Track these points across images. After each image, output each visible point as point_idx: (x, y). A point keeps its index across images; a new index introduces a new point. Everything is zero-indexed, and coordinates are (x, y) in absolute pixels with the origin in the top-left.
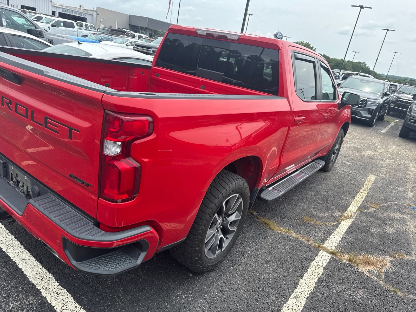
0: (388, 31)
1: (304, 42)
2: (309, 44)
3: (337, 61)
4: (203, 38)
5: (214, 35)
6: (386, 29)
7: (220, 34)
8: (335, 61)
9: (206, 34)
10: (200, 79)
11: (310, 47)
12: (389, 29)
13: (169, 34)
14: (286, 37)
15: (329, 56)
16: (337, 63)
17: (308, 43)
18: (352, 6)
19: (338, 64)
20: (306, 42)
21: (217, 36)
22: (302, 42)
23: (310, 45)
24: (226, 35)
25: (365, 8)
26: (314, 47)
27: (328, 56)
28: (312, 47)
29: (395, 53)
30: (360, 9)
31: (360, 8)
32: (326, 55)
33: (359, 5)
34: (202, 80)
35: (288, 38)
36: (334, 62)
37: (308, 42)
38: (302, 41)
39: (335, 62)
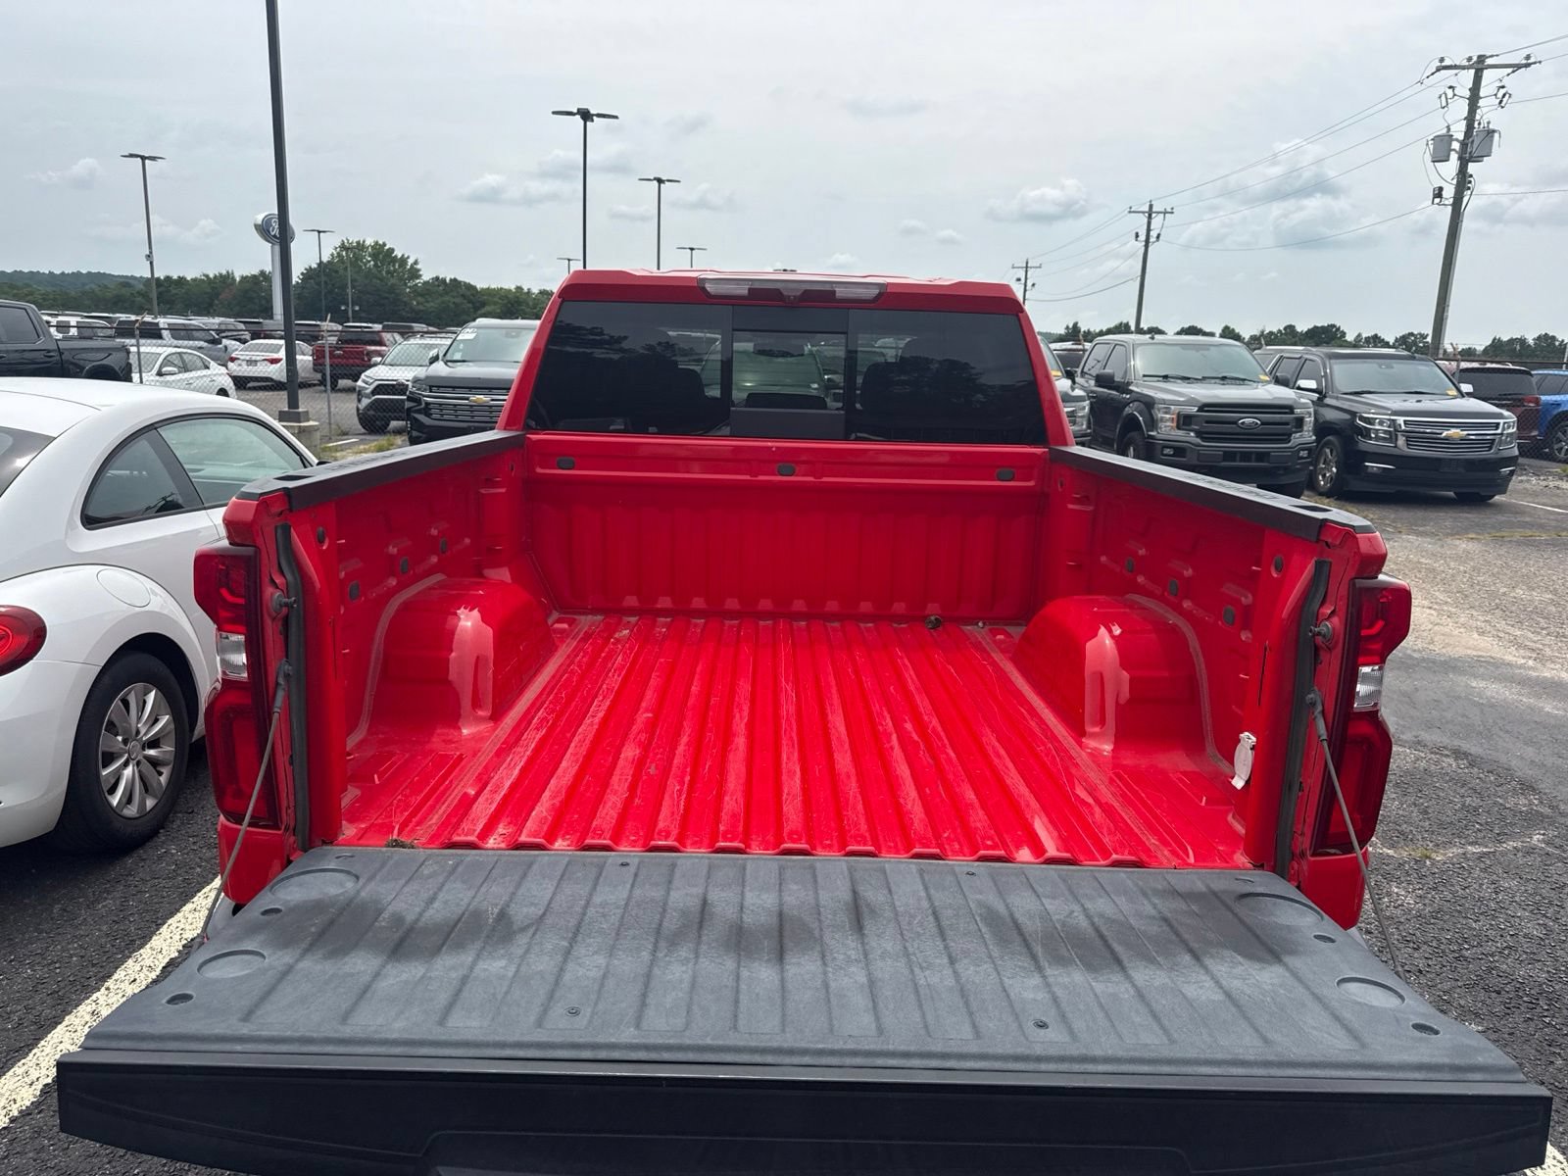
0: (662, 185)
1: (368, 243)
2: (387, 248)
3: (506, 297)
4: (730, 307)
5: (785, 293)
6: (655, 179)
7: (809, 287)
8: (500, 298)
9: (746, 292)
10: (770, 444)
11: (396, 256)
12: (664, 178)
13: (565, 303)
14: (316, 233)
15: (472, 283)
16: (509, 302)
17: (384, 244)
18: (554, 113)
19: (512, 305)
20: (377, 243)
21: (798, 294)
22: (358, 243)
23: (392, 250)
24: (828, 288)
25: (595, 118)
26: (408, 257)
27: (467, 281)
28: (403, 255)
29: (689, 251)
30: (582, 122)
31: (582, 118)
32: (459, 279)
33: (578, 109)
34: (777, 448)
35: (321, 234)
36: (496, 299)
37: (381, 242)
38: (357, 240)
39: (500, 301)
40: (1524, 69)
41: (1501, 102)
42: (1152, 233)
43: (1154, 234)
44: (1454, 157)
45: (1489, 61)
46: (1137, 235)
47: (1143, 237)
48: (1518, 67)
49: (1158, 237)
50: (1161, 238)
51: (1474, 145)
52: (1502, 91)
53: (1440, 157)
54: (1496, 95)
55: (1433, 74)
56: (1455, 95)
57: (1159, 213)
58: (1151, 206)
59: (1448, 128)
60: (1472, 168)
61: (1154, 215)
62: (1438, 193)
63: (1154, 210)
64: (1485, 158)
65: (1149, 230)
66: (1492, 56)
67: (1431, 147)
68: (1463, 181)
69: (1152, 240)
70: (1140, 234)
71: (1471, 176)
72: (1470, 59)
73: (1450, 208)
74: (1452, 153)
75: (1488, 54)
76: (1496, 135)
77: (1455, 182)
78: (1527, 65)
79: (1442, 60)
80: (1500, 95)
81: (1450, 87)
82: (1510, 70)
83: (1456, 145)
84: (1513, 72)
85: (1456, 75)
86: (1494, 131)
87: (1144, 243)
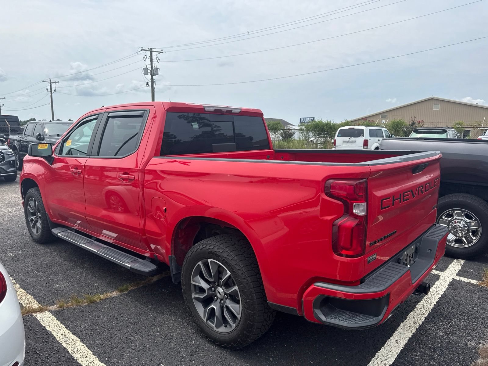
5: (223, 111)
7: (227, 109)
9: (214, 110)
40: (161, 53)
41: (158, 61)
42: (52, 89)
43: (53, 89)
44: (149, 74)
45: (153, 50)
46: (47, 90)
47: (49, 90)
48: (160, 52)
49: (55, 90)
50: (56, 91)
51: (154, 72)
52: (157, 58)
53: (146, 74)
54: (156, 59)
55: (140, 51)
56: (147, 58)
57: (54, 83)
58: (50, 80)
59: (146, 66)
60: (154, 77)
61: (52, 83)
62: (147, 84)
63: (52, 81)
64: (157, 75)
65: (51, 88)
66: (154, 49)
67: (143, 71)
68: (153, 81)
69: (53, 91)
70: (48, 89)
71: (154, 80)
72: (149, 49)
73: (151, 88)
74: (149, 73)
75: (153, 48)
76: (159, 69)
77: (151, 81)
78: (162, 52)
79: (142, 48)
80: (157, 59)
81: (145, 55)
82: (158, 53)
83: (149, 71)
84: (159, 53)
85: (145, 52)
86: (158, 68)
87: (50, 92)
